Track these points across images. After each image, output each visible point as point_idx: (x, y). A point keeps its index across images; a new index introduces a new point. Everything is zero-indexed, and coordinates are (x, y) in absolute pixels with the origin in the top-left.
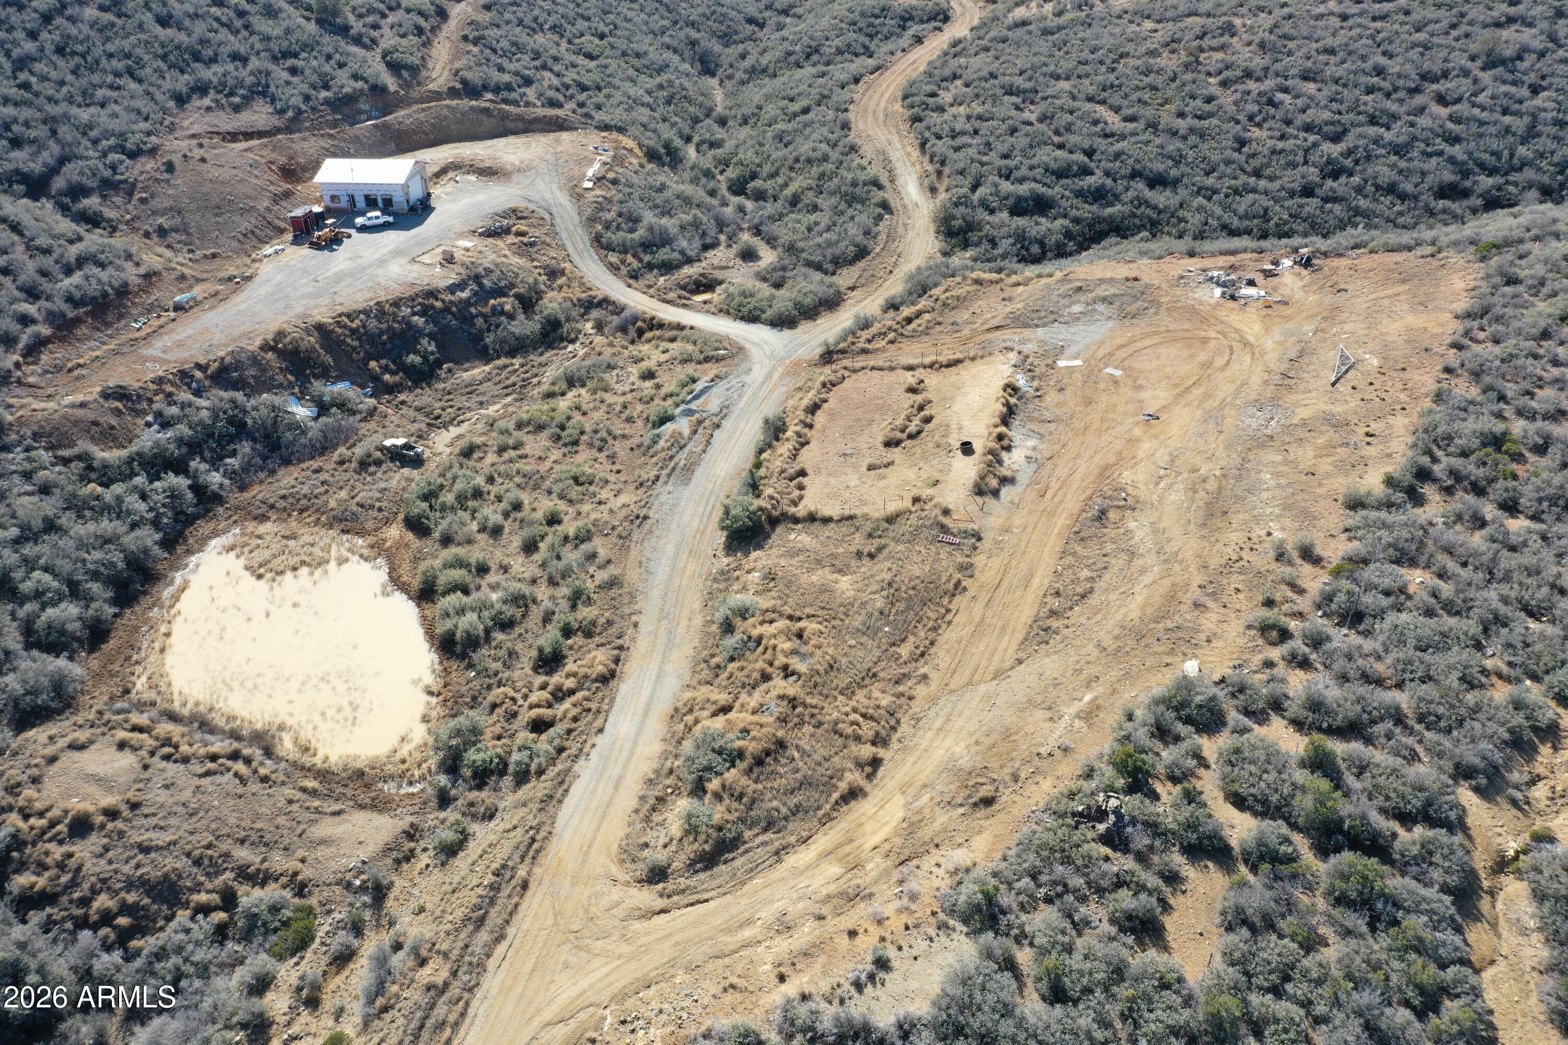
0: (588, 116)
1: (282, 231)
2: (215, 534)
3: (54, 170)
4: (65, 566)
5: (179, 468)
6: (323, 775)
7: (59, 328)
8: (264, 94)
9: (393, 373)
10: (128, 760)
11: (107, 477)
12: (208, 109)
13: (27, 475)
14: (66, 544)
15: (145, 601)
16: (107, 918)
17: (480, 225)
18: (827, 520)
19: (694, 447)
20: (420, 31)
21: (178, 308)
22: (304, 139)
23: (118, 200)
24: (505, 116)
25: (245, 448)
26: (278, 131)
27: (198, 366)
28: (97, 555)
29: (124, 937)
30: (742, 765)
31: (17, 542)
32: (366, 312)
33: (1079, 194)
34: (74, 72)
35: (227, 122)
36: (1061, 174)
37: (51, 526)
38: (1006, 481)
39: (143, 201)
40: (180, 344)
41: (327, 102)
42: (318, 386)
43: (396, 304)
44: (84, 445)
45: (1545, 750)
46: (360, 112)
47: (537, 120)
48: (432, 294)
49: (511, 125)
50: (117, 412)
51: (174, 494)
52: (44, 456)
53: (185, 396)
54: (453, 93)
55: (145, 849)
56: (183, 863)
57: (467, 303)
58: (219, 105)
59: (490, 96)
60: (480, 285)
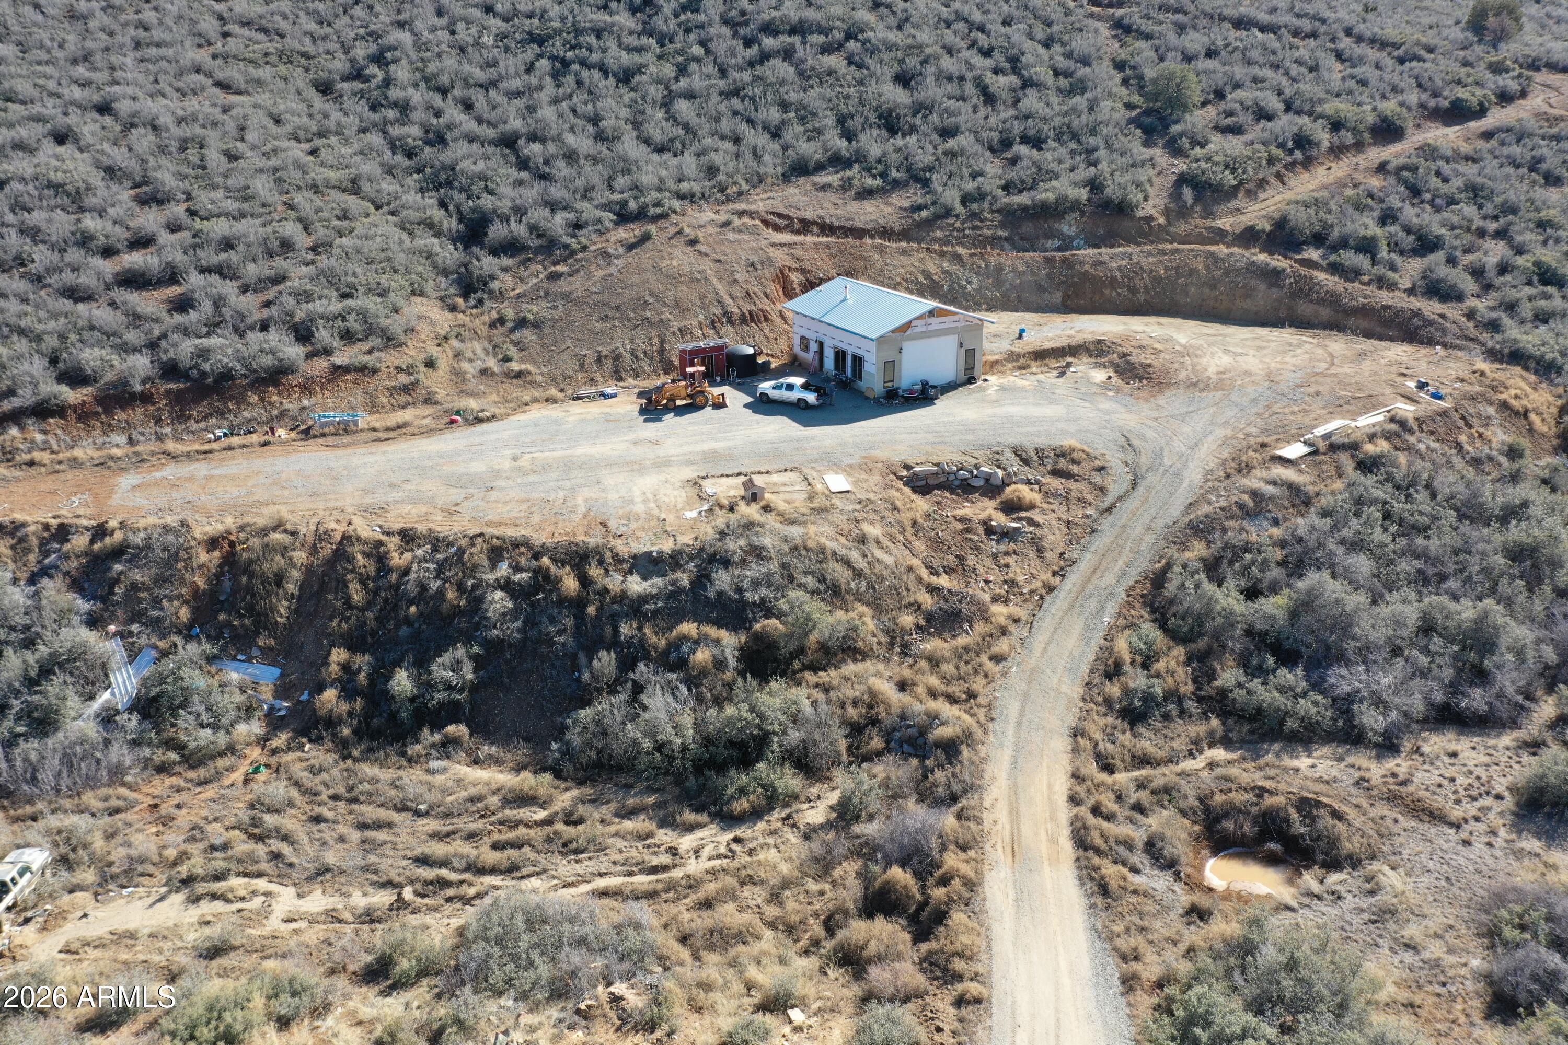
0: (1494, 327)
7: (99, 400)
8: (922, 183)
9: (348, 693)
12: (824, 188)
20: (1302, 145)
21: (308, 429)
22: (904, 253)
23: (533, 268)
24: (1310, 292)
26: (881, 232)
32: (437, 543)
35: (826, 207)
39: (554, 276)
40: (177, 484)
41: (1005, 209)
46: (1052, 235)
47: (1365, 311)
49: (1304, 308)
54: (1249, 237)
57: (635, 606)
58: (846, 185)
59: (1314, 254)
60: (702, 579)
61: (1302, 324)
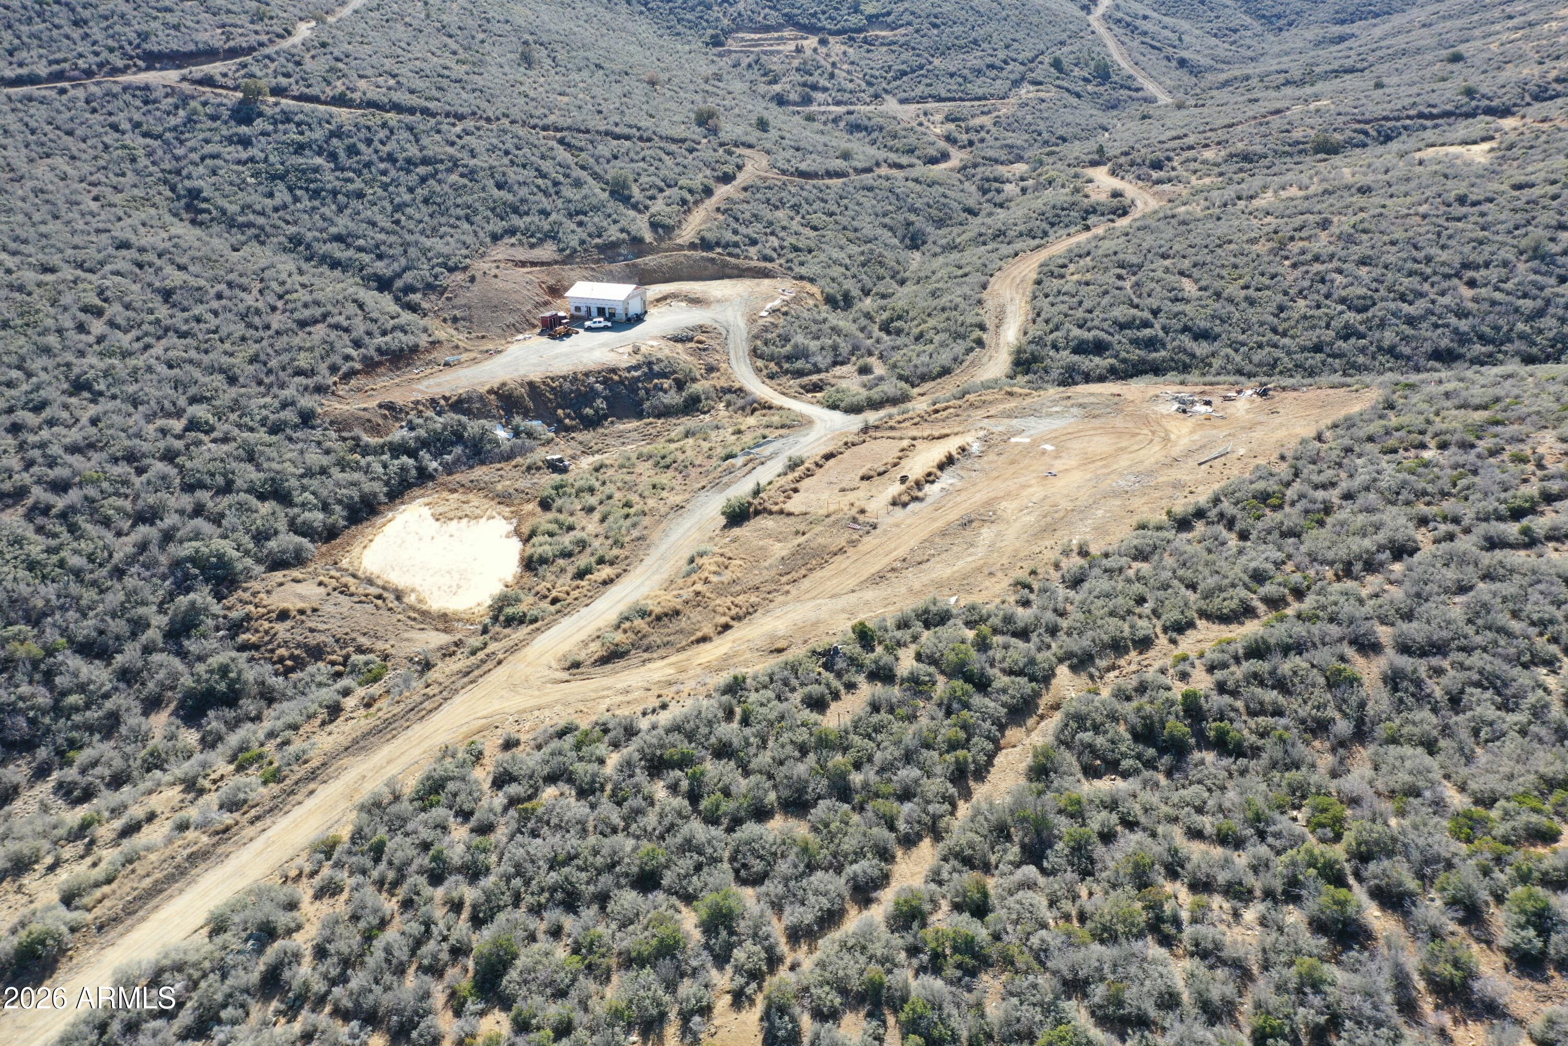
0: (790, 269)
1: (534, 326)
2: (422, 496)
3: (399, 275)
4: (324, 493)
5: (412, 454)
6: (424, 613)
7: (367, 366)
8: (554, 238)
9: (572, 419)
10: (322, 590)
11: (366, 451)
12: (513, 245)
13: (319, 443)
14: (330, 483)
15: (365, 524)
16: (281, 660)
17: (671, 332)
18: (790, 514)
19: (739, 473)
20: (684, 202)
21: (447, 364)
22: (572, 269)
23: (433, 297)
24: (725, 265)
25: (458, 450)
26: (556, 262)
27: (444, 398)
28: (344, 491)
29: (287, 672)
30: (648, 619)
31: (302, 476)
32: (565, 378)
33: (1135, 342)
34: (431, 216)
35: (522, 254)
36: (1122, 326)
37: (323, 471)
38: (916, 499)
39: (448, 299)
40: (439, 384)
41: (597, 246)
42: (517, 419)
43: (587, 374)
44: (358, 431)
45: (1133, 654)
46: (620, 255)
47: (749, 269)
48: (614, 371)
49: (728, 271)
50: (385, 417)
51: (403, 469)
52: (333, 435)
53: (430, 413)
54: (693, 246)
55: (312, 630)
56: (330, 640)
57: (638, 379)
58: (521, 243)
59: (719, 250)
60: (651, 369)
61: (730, 277)
